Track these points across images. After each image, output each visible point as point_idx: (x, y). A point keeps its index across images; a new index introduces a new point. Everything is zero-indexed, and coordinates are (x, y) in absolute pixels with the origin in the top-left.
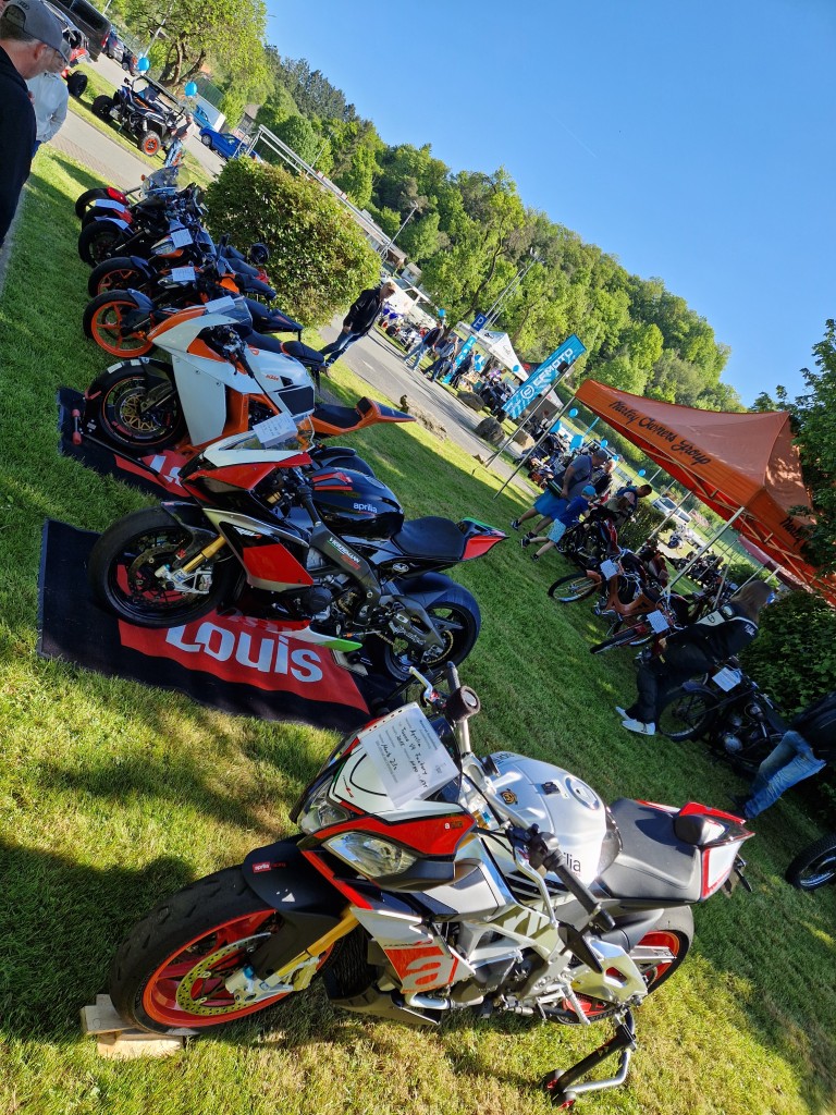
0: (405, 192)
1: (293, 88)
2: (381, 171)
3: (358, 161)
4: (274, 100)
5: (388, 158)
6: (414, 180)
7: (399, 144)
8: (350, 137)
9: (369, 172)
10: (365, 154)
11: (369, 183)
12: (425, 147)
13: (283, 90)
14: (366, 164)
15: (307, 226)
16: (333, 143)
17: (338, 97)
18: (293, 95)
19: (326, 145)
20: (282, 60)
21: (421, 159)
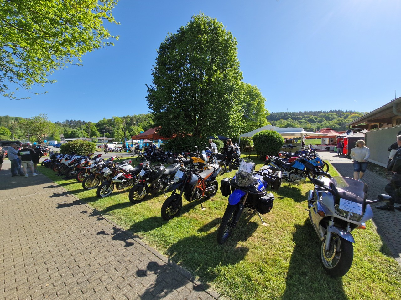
0: (106, 128)
1: (68, 126)
2: (98, 128)
3: (92, 129)
4: (65, 131)
5: (98, 125)
6: (106, 125)
7: (98, 121)
8: (87, 127)
9: (96, 130)
10: (93, 127)
11: (97, 132)
12: (104, 119)
13: (66, 128)
14: (94, 129)
15: (78, 146)
16: (84, 130)
17: (80, 122)
18: (69, 127)
19: (83, 131)
20: (62, 123)
21: (105, 121)
